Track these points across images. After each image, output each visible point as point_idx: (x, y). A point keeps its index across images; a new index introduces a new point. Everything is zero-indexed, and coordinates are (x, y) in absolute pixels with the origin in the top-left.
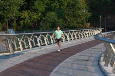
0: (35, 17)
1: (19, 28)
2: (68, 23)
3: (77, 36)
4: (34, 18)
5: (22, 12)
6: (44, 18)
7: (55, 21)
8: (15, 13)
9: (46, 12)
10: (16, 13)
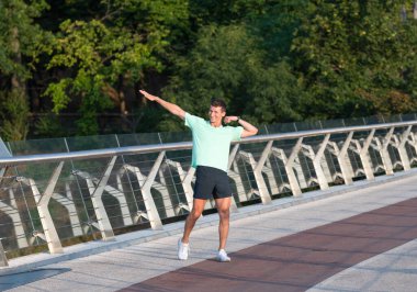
0: (133, 56)
1: (44, 125)
2: (320, 88)
3: (375, 157)
4: (128, 65)
5: (56, 30)
6: (182, 63)
7: (247, 79)
8: (18, 38)
9: (195, 28)
10: (24, 39)
